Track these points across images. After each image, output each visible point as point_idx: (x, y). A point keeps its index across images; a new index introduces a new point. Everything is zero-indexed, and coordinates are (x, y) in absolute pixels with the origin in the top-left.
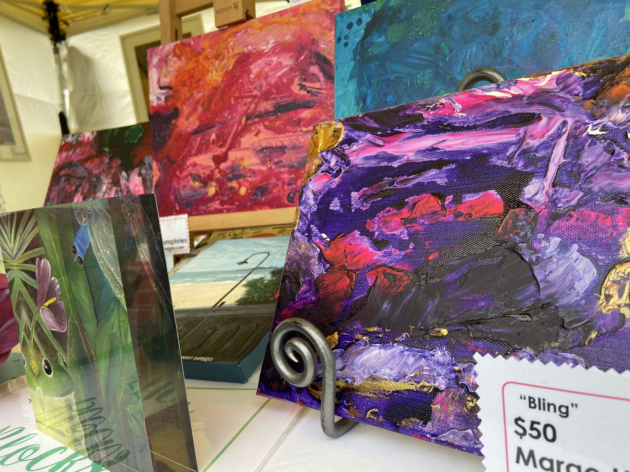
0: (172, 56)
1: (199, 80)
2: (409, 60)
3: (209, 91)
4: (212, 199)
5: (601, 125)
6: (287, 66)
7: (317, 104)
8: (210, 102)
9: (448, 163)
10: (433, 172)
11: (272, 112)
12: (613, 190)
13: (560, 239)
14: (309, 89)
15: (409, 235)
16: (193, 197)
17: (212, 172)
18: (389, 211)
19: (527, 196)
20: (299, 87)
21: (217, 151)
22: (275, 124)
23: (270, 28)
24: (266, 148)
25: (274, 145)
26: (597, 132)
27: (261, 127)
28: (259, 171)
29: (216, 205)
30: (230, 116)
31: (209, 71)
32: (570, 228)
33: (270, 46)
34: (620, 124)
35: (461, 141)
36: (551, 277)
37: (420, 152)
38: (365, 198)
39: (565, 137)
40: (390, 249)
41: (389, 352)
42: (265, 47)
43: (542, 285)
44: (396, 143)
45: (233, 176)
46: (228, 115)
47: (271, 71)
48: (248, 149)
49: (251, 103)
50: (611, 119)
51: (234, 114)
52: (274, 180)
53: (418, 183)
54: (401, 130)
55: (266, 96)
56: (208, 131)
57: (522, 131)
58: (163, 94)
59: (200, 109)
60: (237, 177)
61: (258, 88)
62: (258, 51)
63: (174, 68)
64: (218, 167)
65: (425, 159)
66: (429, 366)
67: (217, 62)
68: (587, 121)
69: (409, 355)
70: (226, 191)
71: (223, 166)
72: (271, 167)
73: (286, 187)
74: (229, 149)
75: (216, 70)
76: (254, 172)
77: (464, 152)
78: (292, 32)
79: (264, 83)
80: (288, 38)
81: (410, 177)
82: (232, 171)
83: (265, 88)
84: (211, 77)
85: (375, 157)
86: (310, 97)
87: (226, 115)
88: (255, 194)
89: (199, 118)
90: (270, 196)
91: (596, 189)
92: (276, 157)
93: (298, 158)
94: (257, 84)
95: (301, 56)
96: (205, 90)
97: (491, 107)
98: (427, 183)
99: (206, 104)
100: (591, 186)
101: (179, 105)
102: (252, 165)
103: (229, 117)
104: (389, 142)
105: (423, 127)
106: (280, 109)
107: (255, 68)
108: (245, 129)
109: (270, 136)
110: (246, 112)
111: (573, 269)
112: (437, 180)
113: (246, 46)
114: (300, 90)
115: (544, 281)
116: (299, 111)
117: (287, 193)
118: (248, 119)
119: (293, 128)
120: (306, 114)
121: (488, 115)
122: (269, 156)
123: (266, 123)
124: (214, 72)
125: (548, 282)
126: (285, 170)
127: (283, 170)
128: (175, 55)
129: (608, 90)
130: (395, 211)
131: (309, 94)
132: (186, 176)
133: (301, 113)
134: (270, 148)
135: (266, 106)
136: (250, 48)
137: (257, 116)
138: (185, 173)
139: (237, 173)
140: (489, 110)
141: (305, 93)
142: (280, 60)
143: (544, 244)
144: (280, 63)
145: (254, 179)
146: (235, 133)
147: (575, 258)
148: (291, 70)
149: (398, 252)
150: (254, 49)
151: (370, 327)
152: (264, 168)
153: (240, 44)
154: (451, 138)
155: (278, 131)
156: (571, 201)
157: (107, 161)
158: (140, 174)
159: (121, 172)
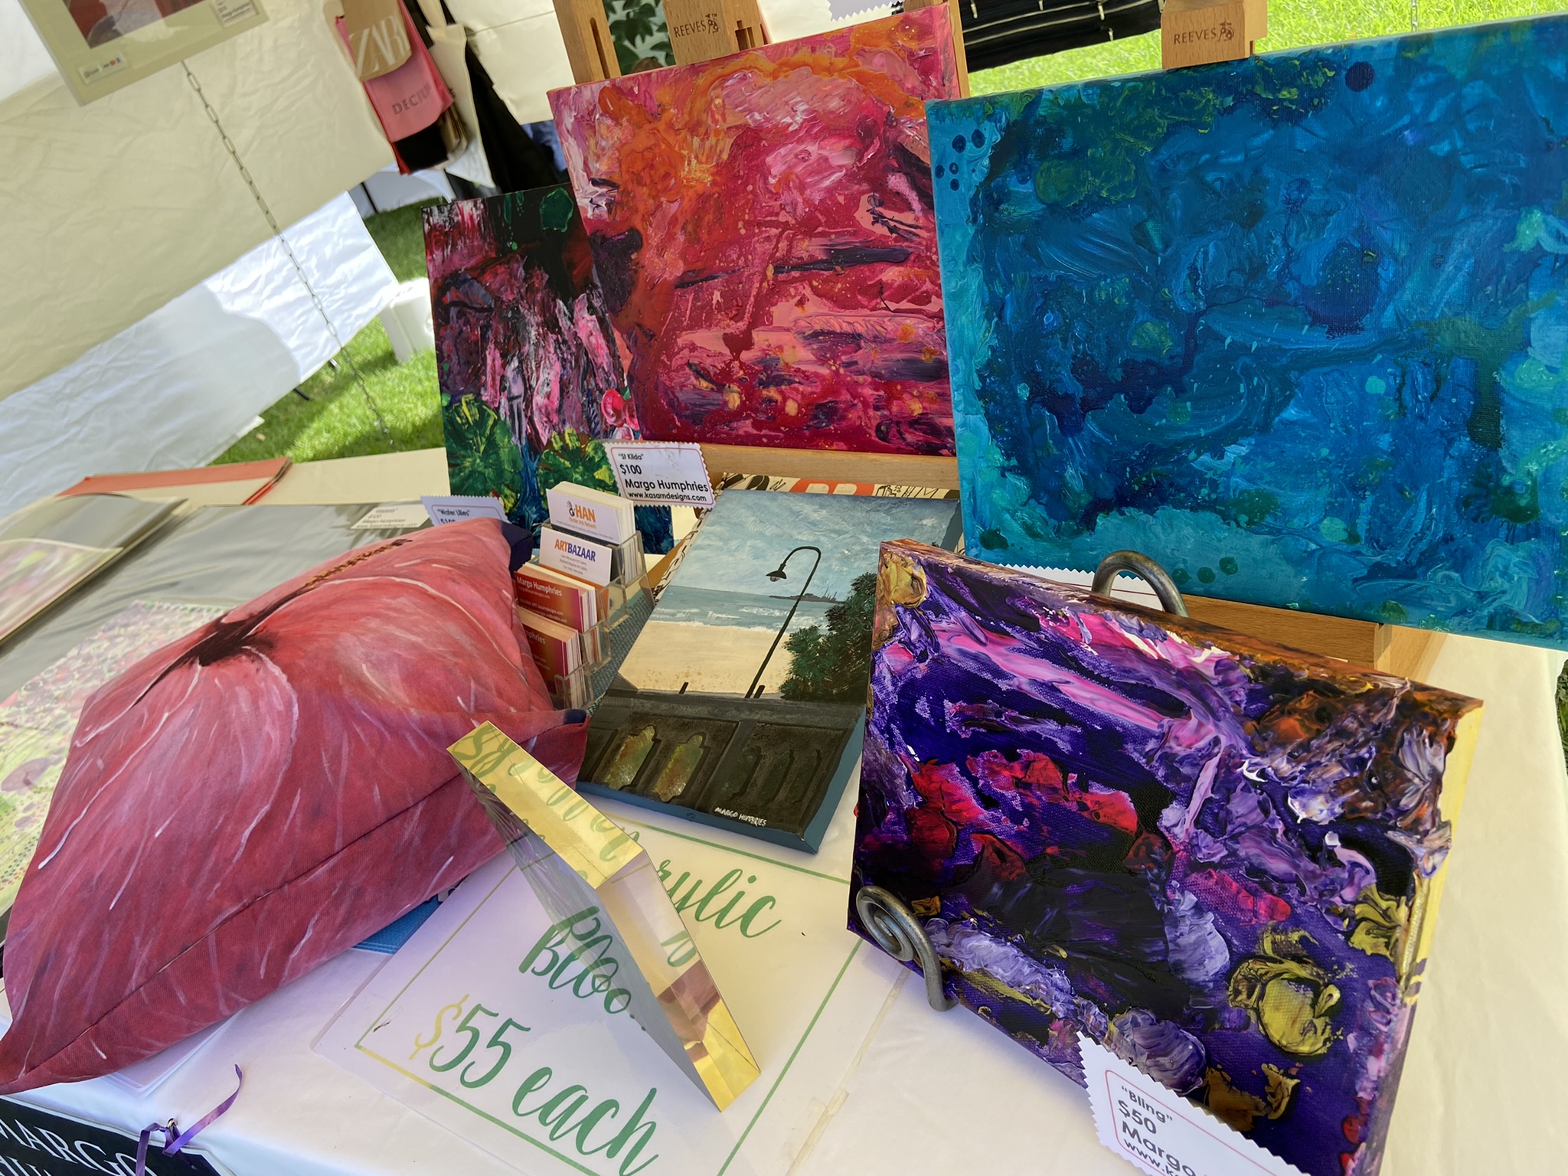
0: (601, 115)
1: (667, 176)
2: (1081, 243)
3: (690, 200)
4: (737, 415)
5: (1260, 768)
6: (841, 167)
7: (912, 258)
8: (698, 226)
9: (1073, 721)
10: (1053, 725)
11: (822, 261)
12: (1260, 864)
13: (1196, 899)
14: (892, 224)
15: (1022, 804)
16: (701, 406)
17: (728, 365)
18: (995, 756)
19: (1165, 823)
20: (871, 218)
21: (729, 326)
22: (833, 287)
23: (793, 75)
24: (822, 333)
25: (838, 330)
26: (1253, 776)
27: (808, 292)
28: (816, 375)
29: (746, 427)
30: (743, 259)
31: (682, 157)
32: (1207, 890)
33: (799, 119)
34: (1283, 779)
35: (1089, 696)
36: (1181, 941)
37: (1034, 682)
38: (964, 718)
39: (1215, 761)
40: (999, 814)
41: (1002, 949)
42: (788, 120)
43: (1171, 946)
44: (1002, 650)
45: (768, 377)
46: (739, 258)
47: (810, 174)
48: (788, 330)
49: (779, 237)
50: (1274, 765)
51: (750, 257)
52: (846, 396)
53: (1033, 734)
54: (1009, 630)
55: (807, 227)
56: (705, 284)
57: (1166, 721)
58: (601, 195)
59: (681, 238)
60: (777, 381)
61: (788, 208)
62: (776, 126)
63: (611, 142)
64: (737, 358)
65: (1044, 700)
66: (1046, 985)
67: (696, 141)
68: (1244, 752)
69: (1023, 963)
70: (761, 404)
71: (745, 356)
72: (837, 370)
73: (871, 412)
74: (752, 325)
75: (696, 157)
76: (807, 377)
77: (1093, 715)
78: (840, 91)
79: (800, 200)
80: (834, 104)
81: (1023, 717)
82: (766, 369)
83: (802, 210)
84: (689, 172)
85: (975, 658)
86: (896, 240)
87: (734, 257)
88: (816, 417)
89: (683, 256)
90: (844, 424)
91: (1242, 853)
92: (844, 353)
93: (885, 360)
94: (785, 198)
95: (867, 149)
96: (682, 198)
97: (1131, 661)
98: (1046, 738)
99: (690, 228)
100: (1237, 846)
101: (637, 222)
102: (800, 362)
103: (741, 262)
104: (993, 642)
105: (1038, 640)
106: (838, 258)
107: (777, 163)
108: (776, 292)
109: (826, 310)
110: (772, 256)
111: (1206, 942)
112: (1057, 740)
113: (751, 111)
114: (873, 223)
115: (1174, 941)
116: (879, 266)
117: (875, 423)
118: (778, 270)
119: (870, 301)
120: (892, 274)
121: (1125, 671)
122: (830, 349)
123: (815, 283)
124: (694, 162)
125: (1177, 945)
126: (865, 380)
127: (861, 379)
128: (606, 112)
129: (1277, 717)
130: (1004, 761)
131: (894, 235)
132: (682, 367)
133: (881, 271)
134: (829, 333)
135: (809, 248)
136: (757, 116)
137: (794, 268)
138: (676, 362)
139: (774, 374)
140: (1128, 664)
141: (885, 231)
142: (825, 153)
143: (1178, 896)
144: (826, 159)
145: (809, 389)
146: (758, 294)
147: (1209, 931)
148: (851, 176)
149: (1009, 824)
150: (767, 120)
151: (979, 909)
152: (824, 371)
153: (737, 107)
154: (1077, 683)
155: (842, 303)
156: (1213, 855)
157: (521, 273)
158: (591, 309)
159: (554, 300)
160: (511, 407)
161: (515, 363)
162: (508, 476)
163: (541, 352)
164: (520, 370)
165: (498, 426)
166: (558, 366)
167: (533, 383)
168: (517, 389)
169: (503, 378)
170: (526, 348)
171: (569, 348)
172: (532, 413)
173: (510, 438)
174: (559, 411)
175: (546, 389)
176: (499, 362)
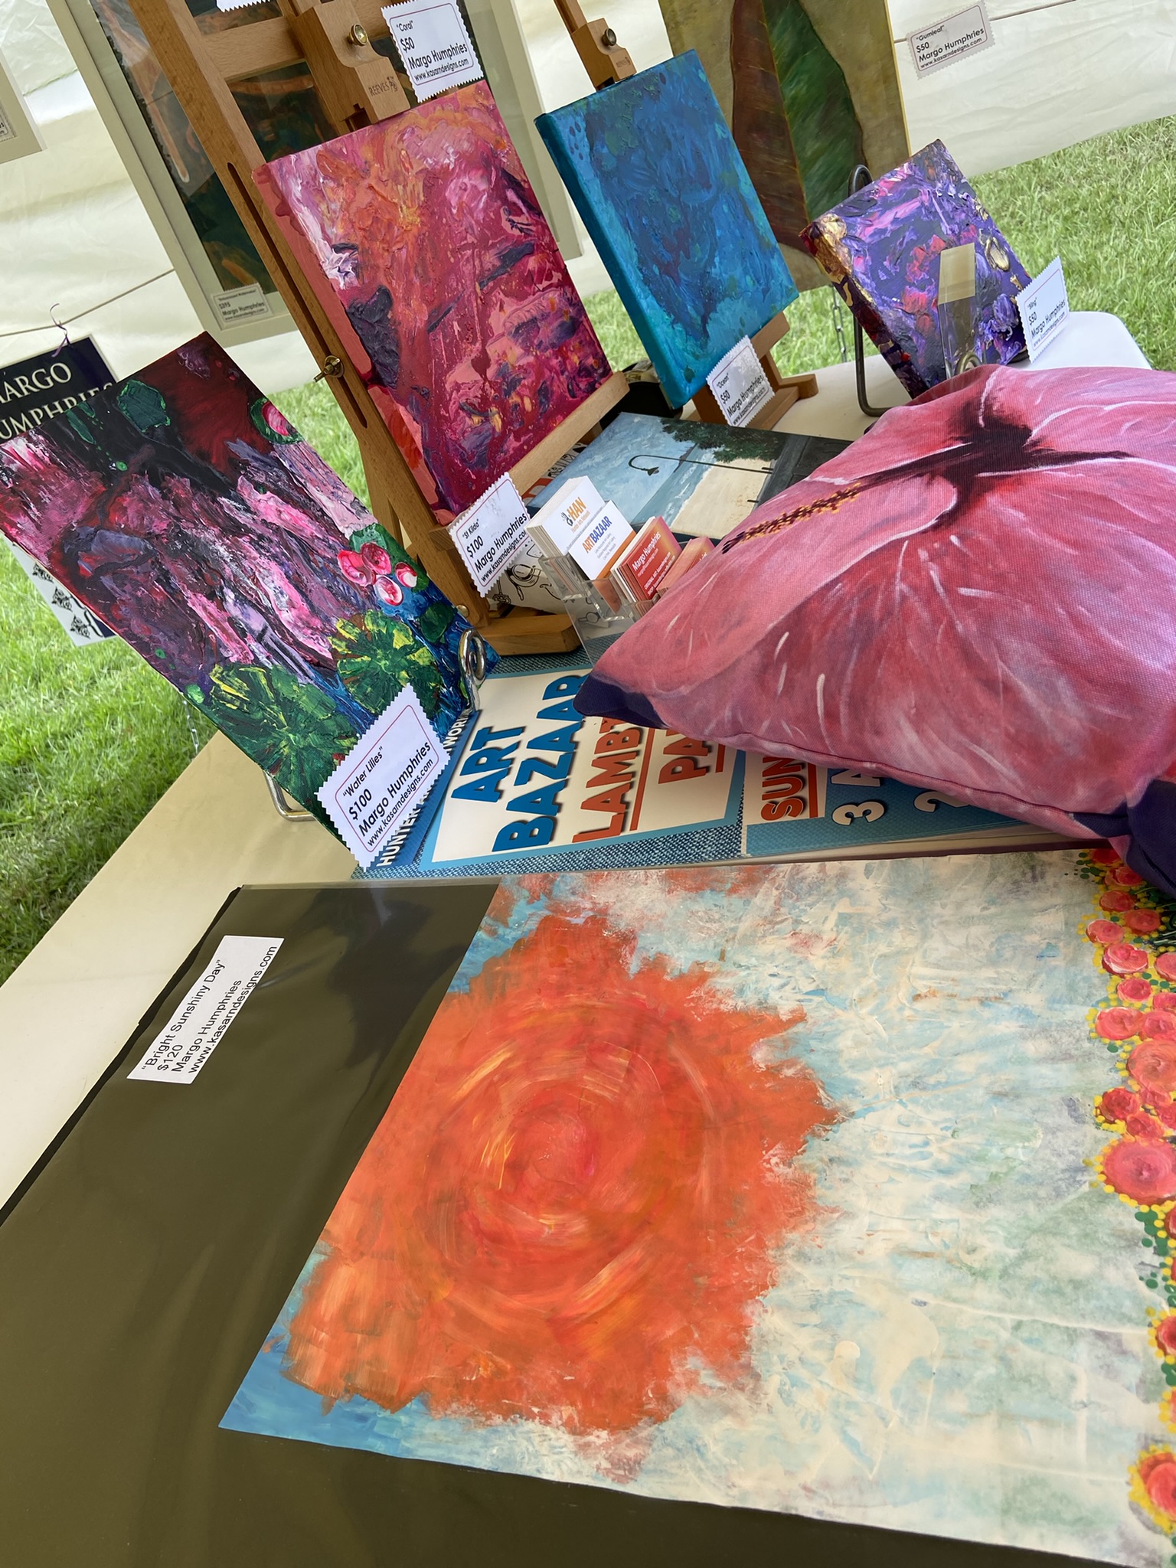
0: (324, 179)
3: (412, 243)
4: (504, 436)
6: (484, 191)
7: (535, 248)
11: (500, 268)
14: (519, 226)
16: (481, 445)
17: (483, 390)
21: (471, 351)
24: (519, 327)
25: (525, 320)
27: (502, 296)
28: (529, 365)
30: (460, 284)
31: (395, 205)
33: (452, 159)
42: (447, 161)
45: (507, 385)
47: (471, 200)
48: (503, 335)
49: (473, 257)
51: (463, 281)
52: (547, 374)
55: (483, 245)
56: (445, 320)
58: (346, 261)
59: (417, 282)
60: (513, 385)
61: (470, 231)
62: (442, 167)
63: (339, 204)
64: (486, 379)
67: (400, 189)
68: (933, 189)
70: (512, 414)
71: (490, 373)
72: (536, 354)
73: (561, 378)
74: (484, 343)
75: (404, 203)
76: (525, 370)
78: (465, 136)
79: (473, 222)
80: (466, 145)
82: (504, 378)
83: (476, 230)
84: (404, 218)
86: (524, 237)
87: (455, 284)
88: (541, 403)
89: (423, 299)
90: (554, 398)
92: (534, 337)
94: (465, 223)
95: (490, 176)
96: (406, 244)
99: (420, 270)
101: (382, 280)
102: (518, 359)
103: (460, 287)
105: (880, 206)
106: (506, 262)
107: (451, 197)
108: (486, 305)
109: (515, 307)
110: (474, 274)
113: (425, 157)
114: (512, 228)
117: (566, 386)
118: (481, 285)
119: (530, 289)
123: (503, 287)
124: (404, 208)
127: (548, 353)
128: (327, 174)
131: (523, 234)
132: (457, 412)
133: (527, 263)
134: (522, 325)
135: (490, 259)
136: (430, 161)
137: (489, 279)
138: (452, 410)
139: (509, 379)
141: (518, 232)
142: (473, 182)
144: (475, 187)
145: (530, 380)
146: (478, 312)
148: (490, 197)
150: (435, 162)
152: (531, 359)
153: (416, 155)
155: (520, 296)
157: (153, 492)
158: (258, 487)
159: (214, 501)
160: (267, 646)
161: (230, 596)
162: (331, 725)
163: (246, 564)
164: (242, 600)
165: (275, 680)
166: (274, 567)
167: (266, 602)
168: (257, 622)
169: (232, 621)
170: (228, 571)
171: (271, 541)
172: (292, 636)
173: (295, 681)
174: (314, 611)
175: (285, 599)
176: (212, 607)
